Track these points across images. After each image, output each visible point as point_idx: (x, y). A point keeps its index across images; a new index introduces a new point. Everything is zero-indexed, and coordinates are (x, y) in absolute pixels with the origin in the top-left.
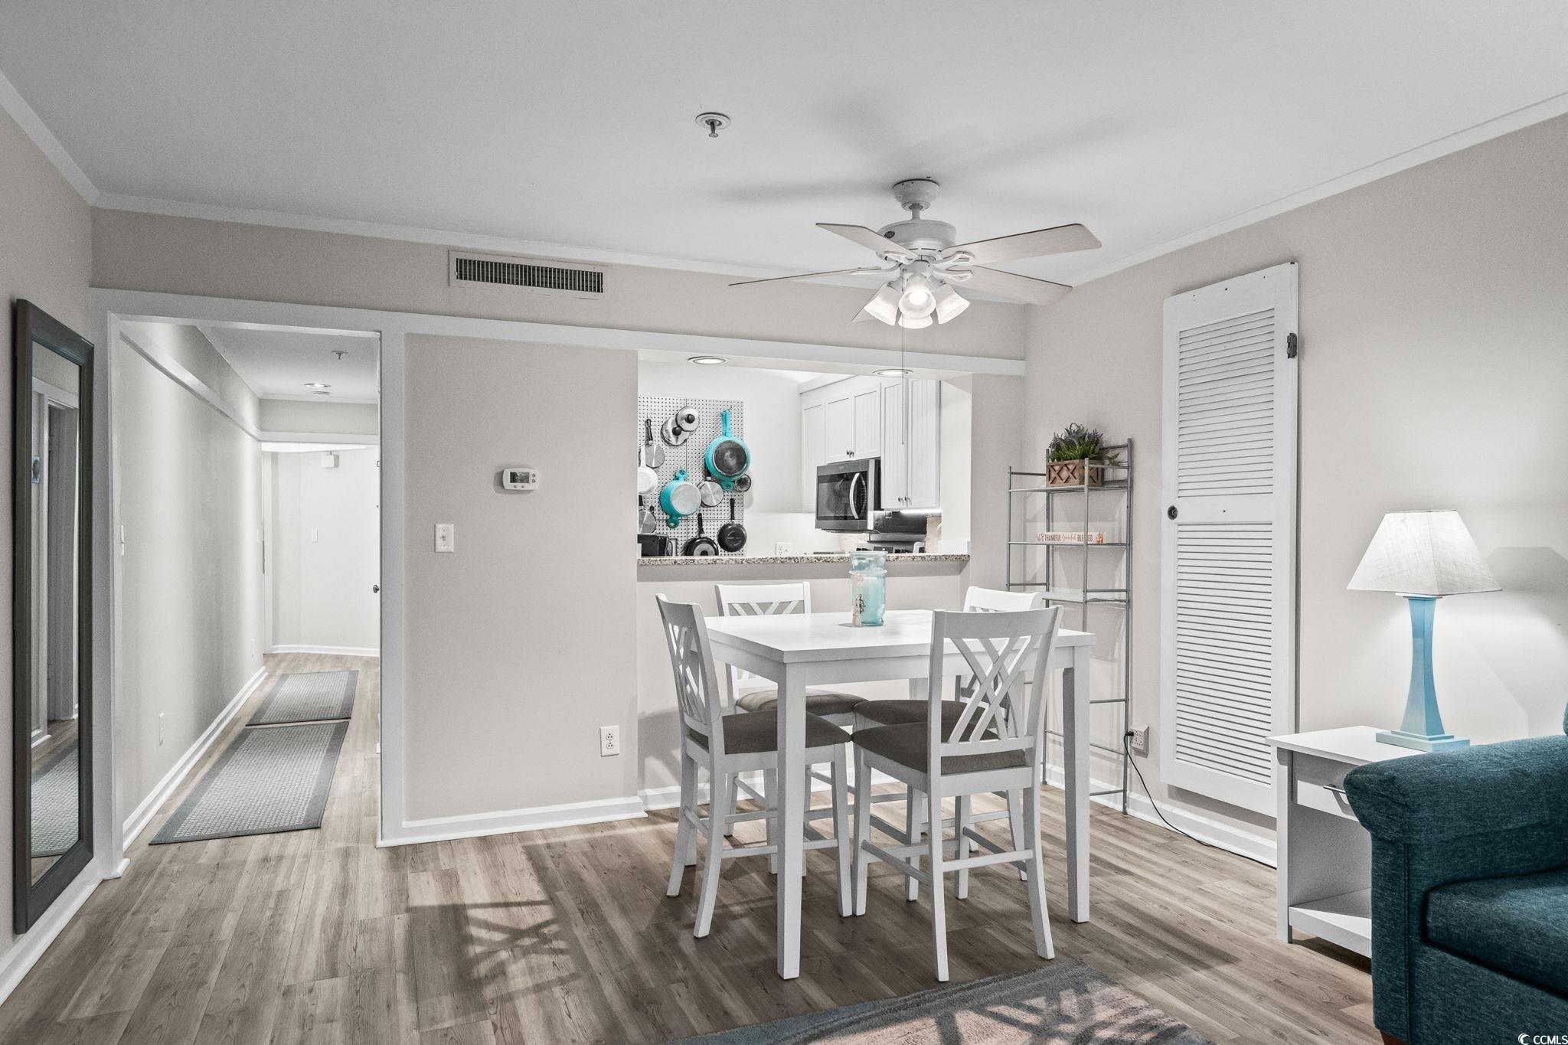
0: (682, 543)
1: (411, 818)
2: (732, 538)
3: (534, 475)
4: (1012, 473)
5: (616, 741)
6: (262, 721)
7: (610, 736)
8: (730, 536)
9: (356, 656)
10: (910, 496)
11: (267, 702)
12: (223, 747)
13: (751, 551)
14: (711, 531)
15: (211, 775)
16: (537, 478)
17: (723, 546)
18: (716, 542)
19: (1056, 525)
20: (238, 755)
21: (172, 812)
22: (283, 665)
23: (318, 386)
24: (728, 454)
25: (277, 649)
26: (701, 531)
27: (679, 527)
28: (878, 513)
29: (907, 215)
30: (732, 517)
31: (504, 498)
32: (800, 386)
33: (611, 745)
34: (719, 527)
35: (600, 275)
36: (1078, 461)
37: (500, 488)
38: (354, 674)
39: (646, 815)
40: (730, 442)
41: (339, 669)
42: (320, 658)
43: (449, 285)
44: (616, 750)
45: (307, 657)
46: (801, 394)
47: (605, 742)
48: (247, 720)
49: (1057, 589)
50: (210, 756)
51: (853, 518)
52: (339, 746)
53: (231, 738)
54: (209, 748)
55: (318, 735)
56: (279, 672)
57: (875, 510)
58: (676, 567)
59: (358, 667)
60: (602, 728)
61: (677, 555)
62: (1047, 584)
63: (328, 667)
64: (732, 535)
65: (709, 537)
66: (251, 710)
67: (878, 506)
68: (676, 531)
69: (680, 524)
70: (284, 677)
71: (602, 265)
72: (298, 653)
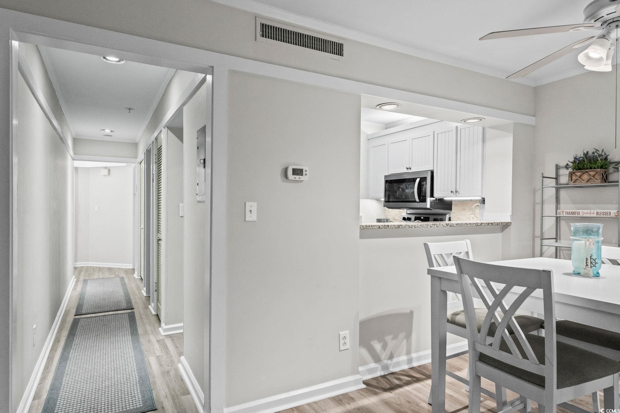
1: (228, 405)
3: (306, 171)
4: (544, 177)
5: (348, 341)
6: (83, 312)
7: (345, 338)
9: (119, 268)
10: (458, 189)
11: (81, 299)
12: (65, 333)
15: (64, 358)
16: (308, 173)
19: (562, 206)
20: (76, 340)
21: (44, 396)
22: (83, 274)
23: (108, 131)
25: (76, 265)
28: (433, 199)
31: (287, 185)
32: (368, 135)
33: (345, 343)
35: (341, 45)
36: (599, 170)
37: (285, 179)
38: (122, 279)
39: (364, 386)
41: (113, 276)
42: (100, 269)
43: (256, 40)
44: (348, 346)
45: (94, 268)
46: (368, 139)
47: (342, 342)
48: (73, 311)
49: (562, 241)
50: (59, 341)
51: (415, 202)
52: (136, 330)
53: (68, 326)
54: (56, 334)
55: (120, 322)
56: (82, 278)
57: (431, 197)
58: (380, 229)
59: (123, 275)
60: (340, 333)
62: (556, 239)
63: (107, 275)
66: (74, 305)
67: (432, 195)
70: (85, 281)
71: (342, 39)
72: (88, 266)
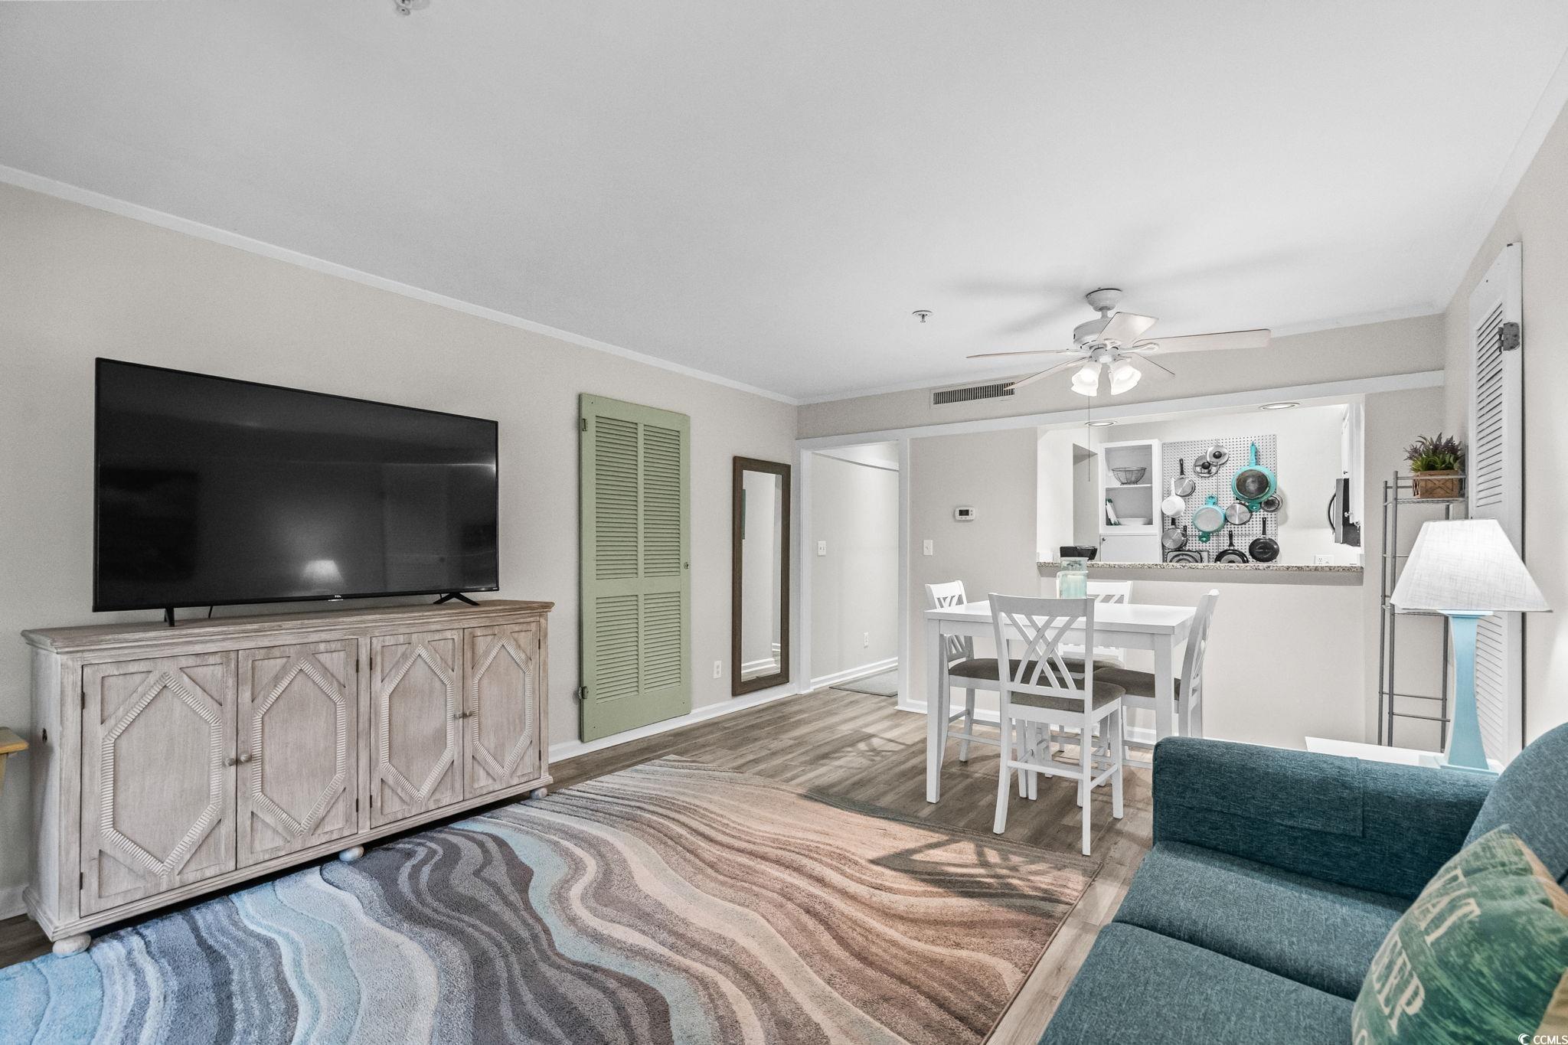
0: (1214, 555)
1: (912, 698)
2: (1264, 551)
8: (1259, 549)
13: (1284, 560)
14: (1243, 544)
17: (1254, 557)
18: (1247, 554)
24: (1250, 480)
26: (1231, 544)
27: (1211, 541)
29: (1098, 315)
30: (1264, 532)
34: (1251, 542)
40: (1251, 470)
43: (930, 408)
61: (1209, 561)
64: (1260, 548)
65: (1240, 550)
68: (1208, 544)
69: (1211, 538)
